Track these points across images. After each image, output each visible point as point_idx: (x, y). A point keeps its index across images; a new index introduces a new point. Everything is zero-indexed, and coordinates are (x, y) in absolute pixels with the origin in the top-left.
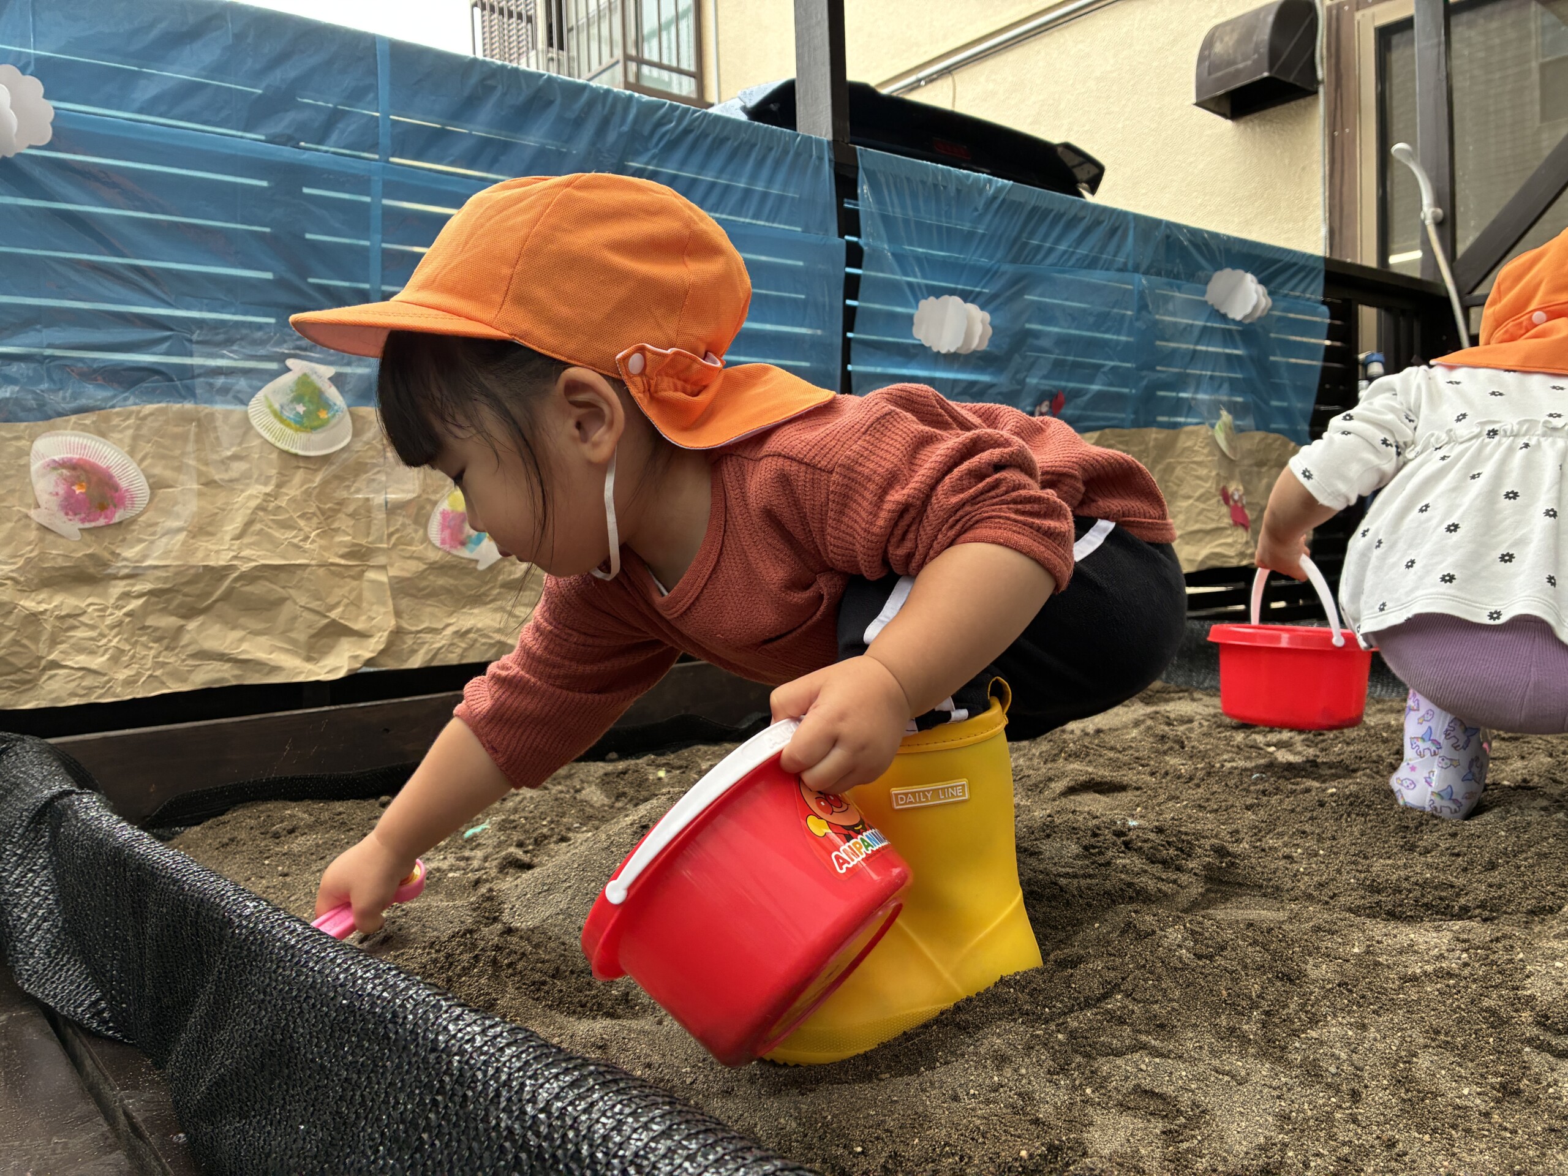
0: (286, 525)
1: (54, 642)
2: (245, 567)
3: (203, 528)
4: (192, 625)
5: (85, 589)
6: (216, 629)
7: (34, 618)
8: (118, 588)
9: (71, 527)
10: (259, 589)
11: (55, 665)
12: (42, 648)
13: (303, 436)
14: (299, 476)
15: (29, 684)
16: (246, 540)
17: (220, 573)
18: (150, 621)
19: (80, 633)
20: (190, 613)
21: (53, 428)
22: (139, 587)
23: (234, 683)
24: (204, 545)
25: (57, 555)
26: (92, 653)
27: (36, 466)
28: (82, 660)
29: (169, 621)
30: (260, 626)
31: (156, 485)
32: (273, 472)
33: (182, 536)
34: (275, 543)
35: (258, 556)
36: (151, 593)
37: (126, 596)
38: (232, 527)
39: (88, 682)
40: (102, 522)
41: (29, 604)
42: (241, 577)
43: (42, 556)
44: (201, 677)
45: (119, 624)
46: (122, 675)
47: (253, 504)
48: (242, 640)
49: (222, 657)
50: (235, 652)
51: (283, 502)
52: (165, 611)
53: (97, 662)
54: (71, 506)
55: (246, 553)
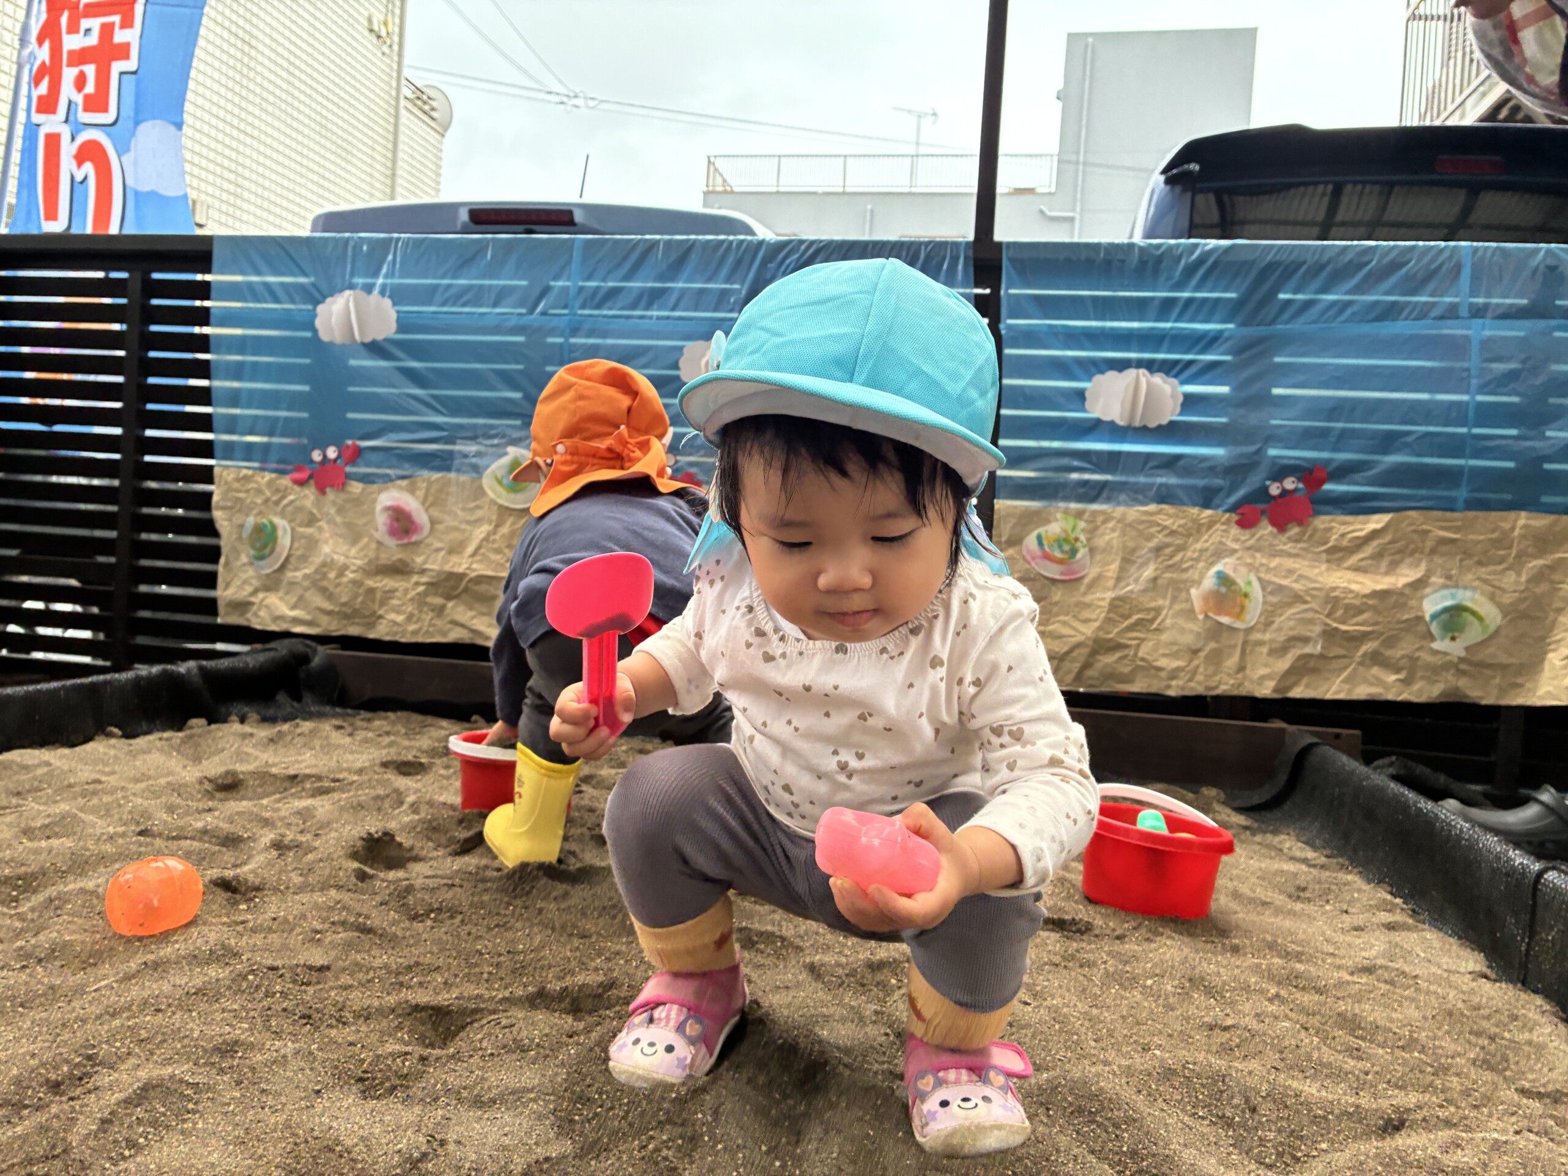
0: (498, 551)
1: (382, 604)
2: (473, 574)
3: (454, 549)
4: (450, 604)
5: (399, 577)
6: (461, 608)
7: (371, 591)
8: (415, 578)
9: (391, 542)
10: (481, 588)
11: (381, 617)
12: (376, 607)
13: (512, 496)
14: (511, 520)
15: (372, 625)
16: (478, 558)
17: (461, 576)
18: (429, 599)
19: (395, 602)
20: (449, 598)
21: (387, 489)
22: (424, 579)
23: (468, 641)
24: (454, 559)
25: (385, 559)
26: (399, 613)
27: (379, 507)
28: (392, 616)
29: (438, 601)
30: (484, 610)
31: (433, 522)
32: (494, 517)
33: (442, 553)
34: (491, 562)
35: (481, 569)
36: (428, 584)
37: (417, 584)
38: (470, 549)
39: (395, 629)
40: (405, 541)
41: (370, 583)
42: (471, 580)
43: (377, 558)
44: (454, 635)
45: (412, 599)
46: (412, 627)
47: (482, 536)
48: (473, 617)
49: (462, 626)
50: (469, 624)
51: (497, 537)
52: (436, 594)
53: (400, 618)
54: (393, 532)
55: (474, 566)
